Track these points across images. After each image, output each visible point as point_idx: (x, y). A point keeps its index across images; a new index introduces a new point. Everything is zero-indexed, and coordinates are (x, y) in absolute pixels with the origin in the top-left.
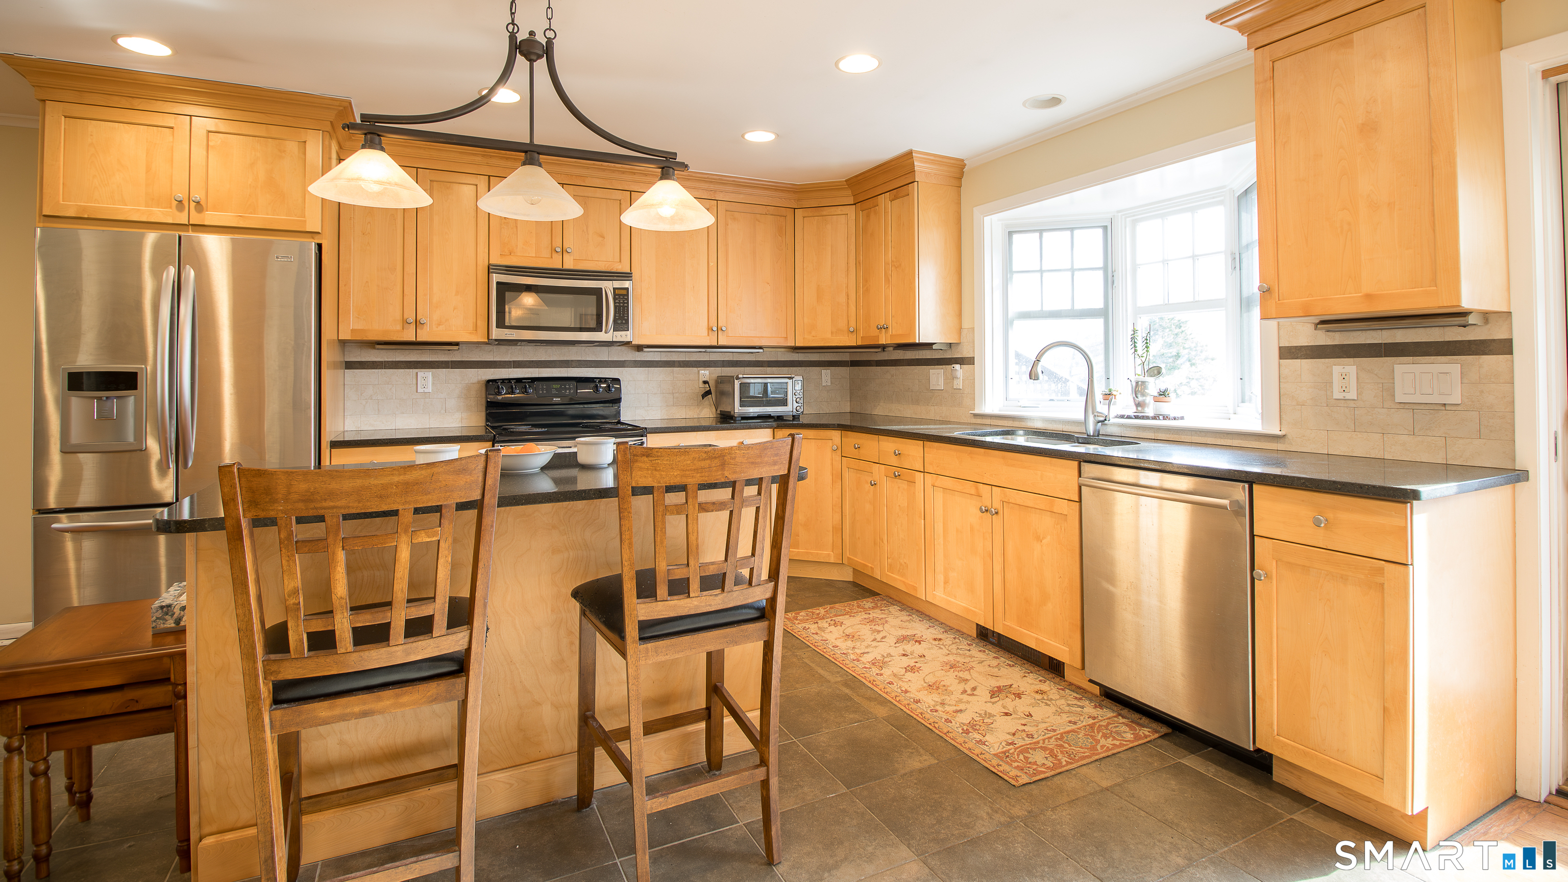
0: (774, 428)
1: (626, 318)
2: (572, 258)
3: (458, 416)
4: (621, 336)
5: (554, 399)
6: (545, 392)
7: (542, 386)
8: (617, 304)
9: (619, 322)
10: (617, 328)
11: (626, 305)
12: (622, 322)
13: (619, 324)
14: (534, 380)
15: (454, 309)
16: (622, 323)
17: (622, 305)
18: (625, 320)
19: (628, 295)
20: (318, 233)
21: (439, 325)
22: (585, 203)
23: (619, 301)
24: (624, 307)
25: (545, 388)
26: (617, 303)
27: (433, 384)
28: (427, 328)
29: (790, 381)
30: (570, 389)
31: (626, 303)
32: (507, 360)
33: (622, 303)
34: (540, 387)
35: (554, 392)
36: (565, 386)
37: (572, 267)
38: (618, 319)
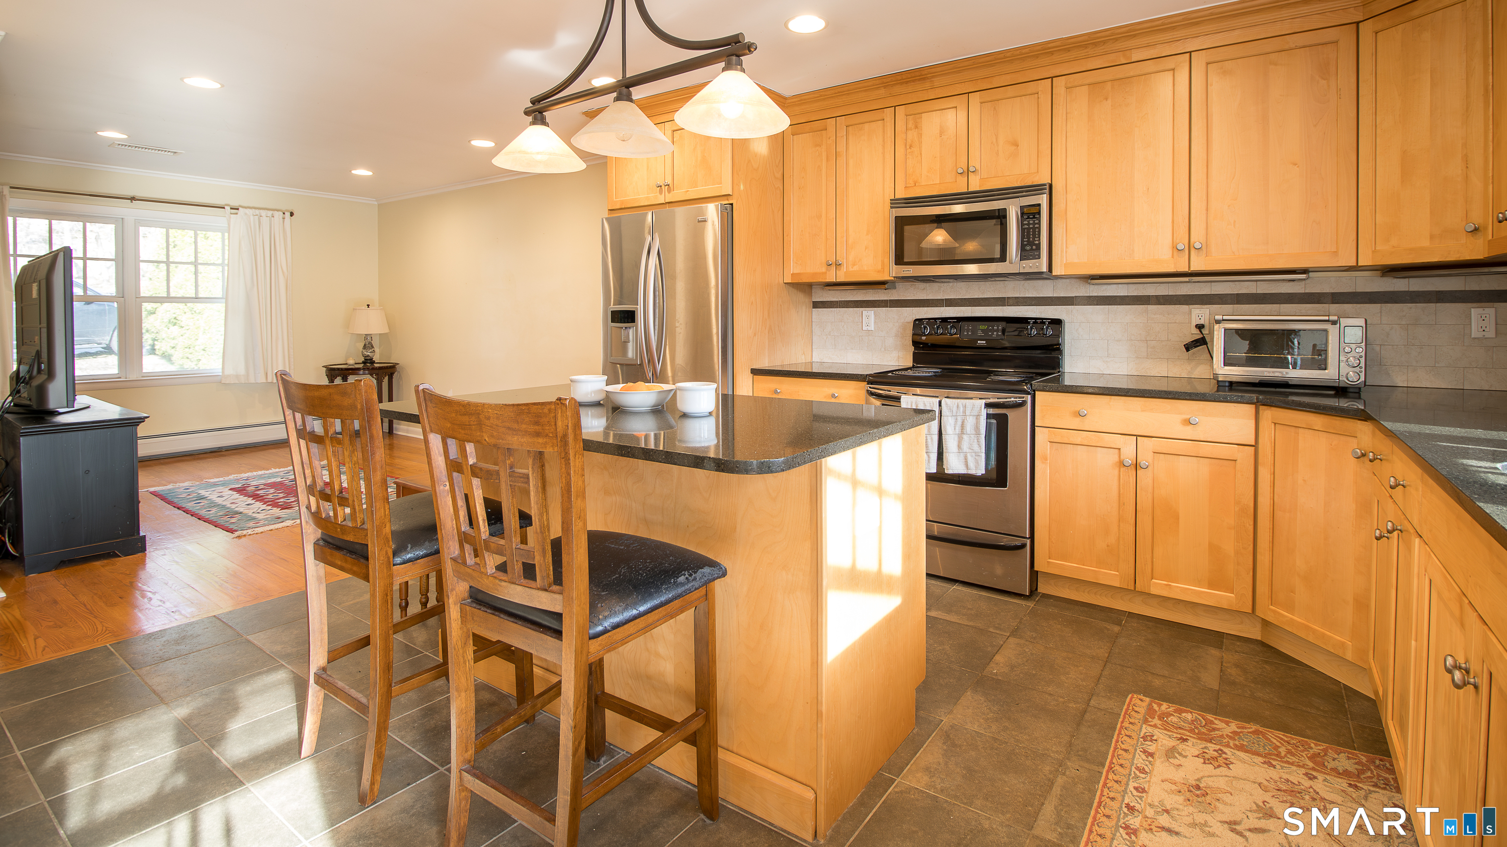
0: (1258, 404)
1: (1037, 242)
2: (978, 177)
3: (895, 354)
4: (1029, 266)
5: (979, 342)
6: (970, 333)
7: (968, 327)
8: (1026, 226)
9: (1028, 248)
10: (1025, 256)
11: (1036, 226)
12: (1029, 248)
13: (1027, 250)
14: (960, 319)
15: (866, 248)
16: (1032, 249)
17: (1031, 226)
18: (1036, 245)
19: (1039, 213)
20: (729, 195)
21: (854, 265)
22: (995, 108)
23: (1028, 221)
24: (1034, 228)
25: (970, 329)
26: (1026, 224)
27: (875, 322)
28: (844, 269)
29: (1333, 330)
30: (997, 331)
31: (1037, 223)
32: (940, 298)
33: (1031, 224)
34: (966, 328)
35: (980, 333)
36: (993, 327)
37: (978, 189)
38: (1026, 245)
